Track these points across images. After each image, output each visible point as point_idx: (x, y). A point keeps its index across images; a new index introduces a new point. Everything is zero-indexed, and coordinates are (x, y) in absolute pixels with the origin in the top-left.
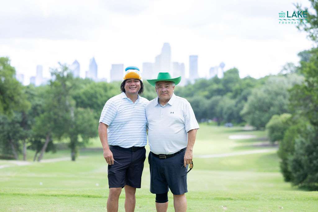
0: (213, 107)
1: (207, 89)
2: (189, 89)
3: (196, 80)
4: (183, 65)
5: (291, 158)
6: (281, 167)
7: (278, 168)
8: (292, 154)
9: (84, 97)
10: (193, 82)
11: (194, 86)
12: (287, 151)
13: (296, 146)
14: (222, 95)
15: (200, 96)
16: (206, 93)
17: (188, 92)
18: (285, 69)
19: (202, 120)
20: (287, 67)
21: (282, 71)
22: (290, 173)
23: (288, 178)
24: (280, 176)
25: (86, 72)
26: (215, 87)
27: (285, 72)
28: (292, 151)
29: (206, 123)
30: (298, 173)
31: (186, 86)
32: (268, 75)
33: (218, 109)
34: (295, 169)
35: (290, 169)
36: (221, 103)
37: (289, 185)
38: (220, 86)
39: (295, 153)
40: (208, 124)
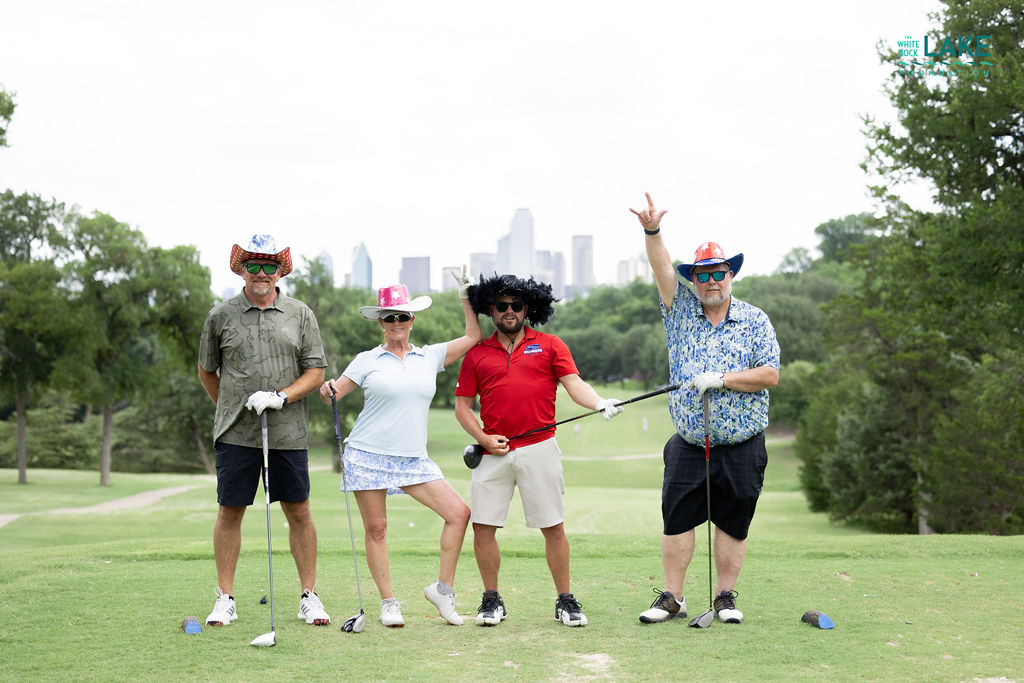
0: (633, 348)
1: (618, 309)
2: (579, 310)
3: (591, 290)
4: (559, 256)
5: (827, 457)
6: (803, 478)
7: (796, 482)
8: (831, 450)
9: (353, 333)
10: (585, 296)
11: (589, 303)
12: (814, 442)
13: (838, 433)
14: (652, 322)
15: (604, 324)
16: (617, 318)
17: (575, 317)
18: (790, 263)
19: (610, 378)
20: (793, 258)
21: (782, 266)
22: (825, 491)
23: (819, 503)
24: (800, 498)
25: (347, 276)
26: (636, 304)
27: (789, 269)
28: (832, 443)
29: (618, 384)
30: (844, 491)
31: (568, 305)
32: (751, 275)
33: (644, 353)
34: (837, 483)
35: (826, 483)
36: (651, 340)
37: (823, 518)
38: (648, 303)
39: (837, 448)
40: (623, 387)
